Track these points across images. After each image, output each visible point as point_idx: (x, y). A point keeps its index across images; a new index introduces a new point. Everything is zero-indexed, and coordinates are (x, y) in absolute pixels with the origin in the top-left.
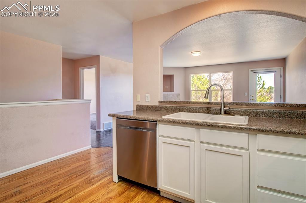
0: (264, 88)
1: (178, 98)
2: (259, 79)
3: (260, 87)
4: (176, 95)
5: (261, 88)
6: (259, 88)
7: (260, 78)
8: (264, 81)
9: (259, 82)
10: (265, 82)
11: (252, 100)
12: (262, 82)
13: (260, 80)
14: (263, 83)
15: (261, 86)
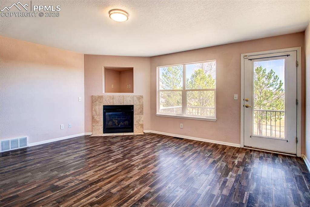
0: (281, 90)
1: (140, 102)
2: (274, 79)
3: (275, 88)
4: (137, 97)
5: (277, 90)
6: (275, 90)
7: (276, 77)
8: (281, 81)
9: (275, 83)
10: (282, 83)
11: (247, 107)
12: (279, 82)
13: (277, 80)
14: (280, 84)
15: (277, 87)
